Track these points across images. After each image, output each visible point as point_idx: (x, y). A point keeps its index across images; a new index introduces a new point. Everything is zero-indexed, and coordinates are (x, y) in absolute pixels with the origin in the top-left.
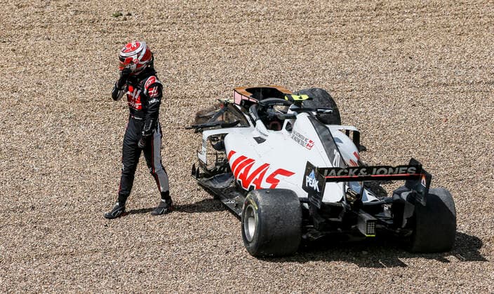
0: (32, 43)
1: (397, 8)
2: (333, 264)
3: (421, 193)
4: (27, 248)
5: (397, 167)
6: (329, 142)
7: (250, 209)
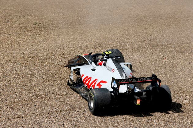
0: (2, 36)
2: (124, 116)
3: (157, 87)
5: (147, 78)
6: (120, 69)
7: (91, 97)
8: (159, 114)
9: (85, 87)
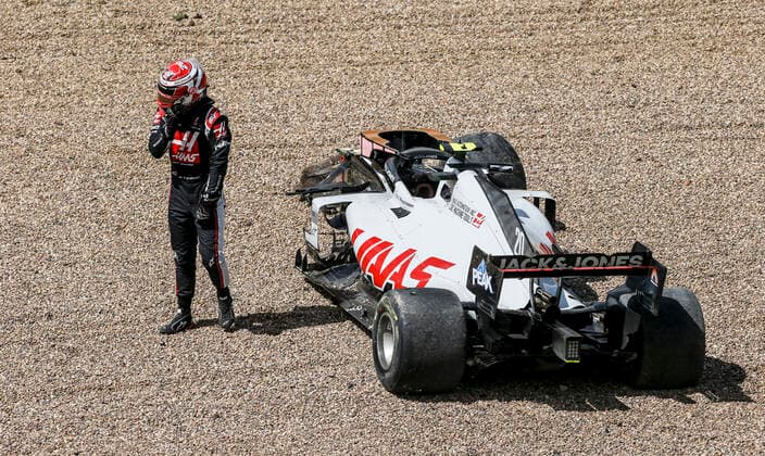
0: (47, 60)
1: (613, 8)
3: (650, 296)
4: (41, 378)
5: (614, 255)
6: (508, 217)
7: (386, 320)
8: (652, 403)
9: (364, 280)
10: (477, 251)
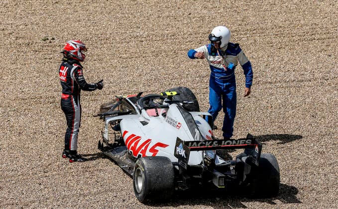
1: (236, 31)
2: (196, 207)
3: (255, 157)
5: (239, 140)
6: (192, 124)
7: (139, 171)
8: (257, 204)
9: (129, 153)
10: (178, 139)
